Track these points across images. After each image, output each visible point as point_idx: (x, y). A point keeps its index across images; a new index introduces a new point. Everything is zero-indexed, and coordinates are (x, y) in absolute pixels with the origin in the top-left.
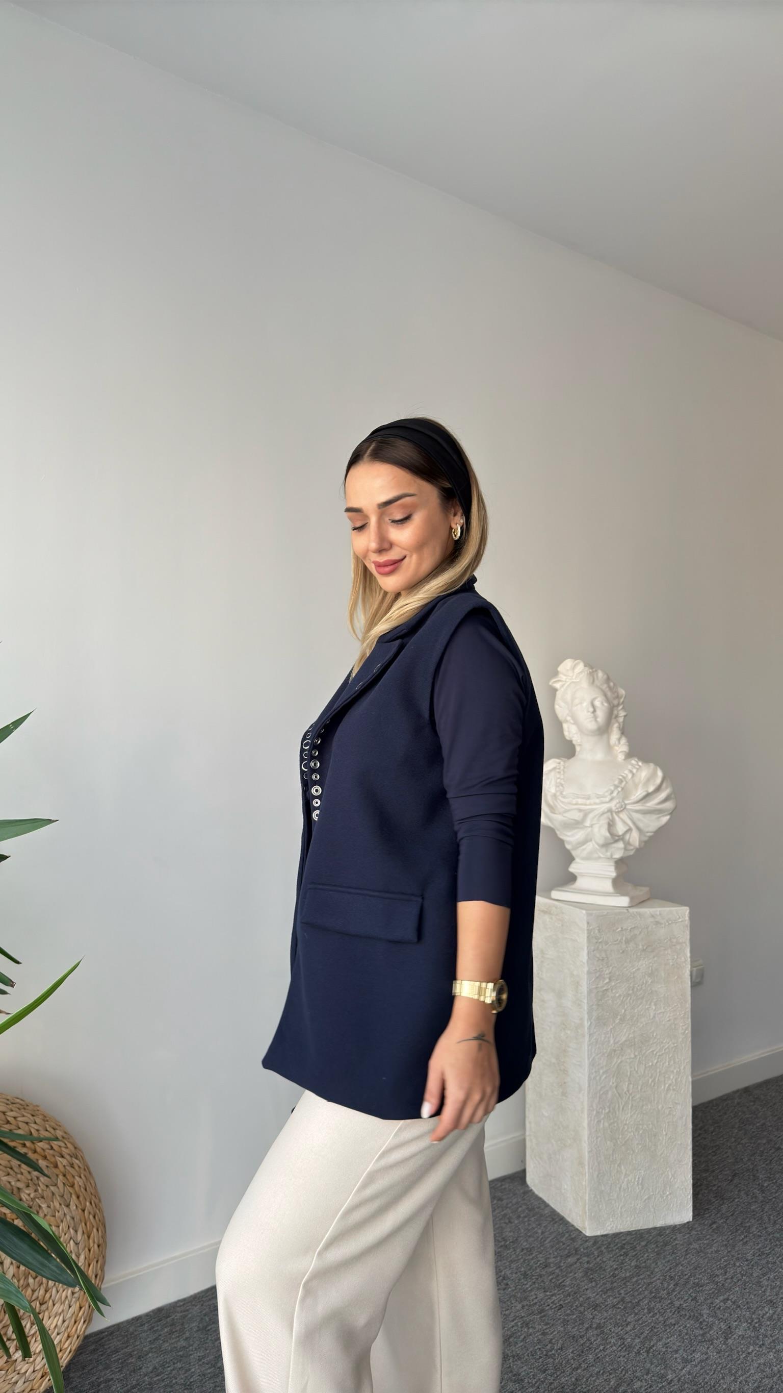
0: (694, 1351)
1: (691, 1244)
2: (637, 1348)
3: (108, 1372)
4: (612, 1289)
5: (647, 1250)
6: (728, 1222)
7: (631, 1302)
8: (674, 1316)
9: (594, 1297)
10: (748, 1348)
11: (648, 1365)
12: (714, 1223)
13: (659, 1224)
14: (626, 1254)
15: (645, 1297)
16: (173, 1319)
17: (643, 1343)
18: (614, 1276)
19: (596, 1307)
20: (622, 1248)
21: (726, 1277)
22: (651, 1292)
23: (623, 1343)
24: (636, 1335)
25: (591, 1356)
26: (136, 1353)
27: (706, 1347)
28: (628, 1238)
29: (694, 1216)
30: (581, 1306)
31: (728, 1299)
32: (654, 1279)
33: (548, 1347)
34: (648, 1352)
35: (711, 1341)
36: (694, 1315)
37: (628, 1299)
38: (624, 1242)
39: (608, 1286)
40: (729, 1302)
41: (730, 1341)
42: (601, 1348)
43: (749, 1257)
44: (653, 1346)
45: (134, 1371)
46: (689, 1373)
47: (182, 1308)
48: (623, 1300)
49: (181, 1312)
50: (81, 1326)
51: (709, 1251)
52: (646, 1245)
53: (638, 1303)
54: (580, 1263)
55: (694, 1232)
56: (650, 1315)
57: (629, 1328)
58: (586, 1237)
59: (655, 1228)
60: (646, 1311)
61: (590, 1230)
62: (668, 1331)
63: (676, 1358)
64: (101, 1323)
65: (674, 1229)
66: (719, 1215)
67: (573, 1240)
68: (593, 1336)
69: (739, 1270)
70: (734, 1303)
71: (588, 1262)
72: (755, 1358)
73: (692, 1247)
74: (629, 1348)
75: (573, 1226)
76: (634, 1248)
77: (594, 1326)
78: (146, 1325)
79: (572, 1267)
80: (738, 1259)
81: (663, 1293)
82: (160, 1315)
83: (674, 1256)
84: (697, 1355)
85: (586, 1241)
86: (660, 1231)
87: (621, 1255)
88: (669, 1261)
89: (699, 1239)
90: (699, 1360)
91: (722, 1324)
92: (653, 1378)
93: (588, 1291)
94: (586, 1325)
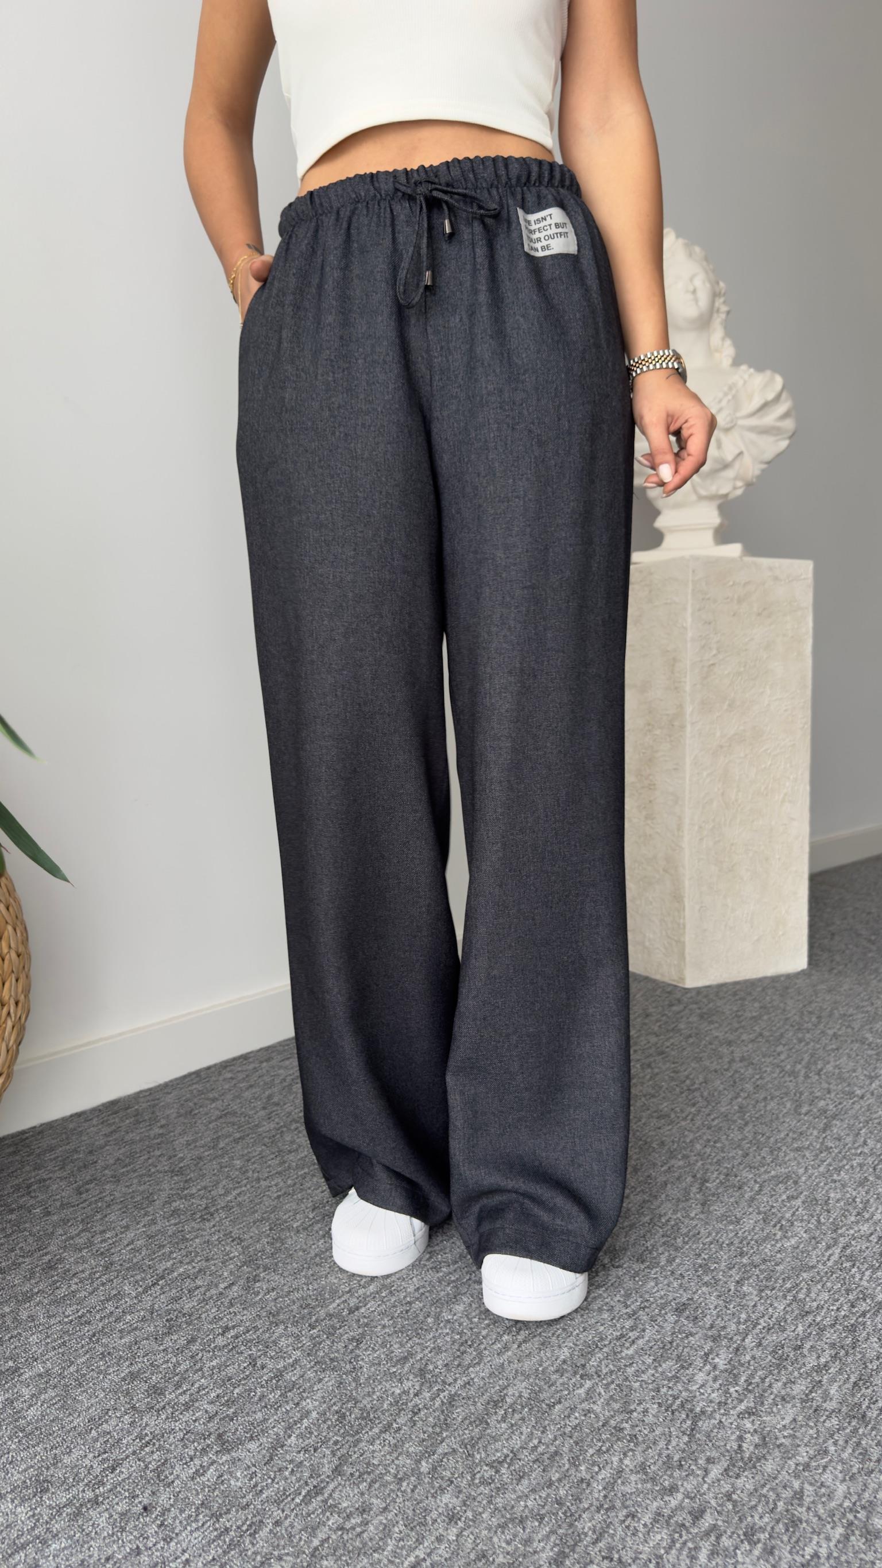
5: (767, 994)
13: (771, 973)
14: (743, 999)
20: (735, 994)
28: (738, 987)
38: (734, 990)
51: (841, 990)
52: (763, 990)
54: (691, 1010)
55: (814, 977)
58: (690, 988)
59: (767, 977)
61: (691, 983)
66: (834, 963)
73: (818, 988)
75: (663, 982)
76: (749, 994)
83: (802, 996)
85: (688, 992)
87: (737, 1000)
88: (798, 1001)
89: (823, 981)
93: (713, 1032)
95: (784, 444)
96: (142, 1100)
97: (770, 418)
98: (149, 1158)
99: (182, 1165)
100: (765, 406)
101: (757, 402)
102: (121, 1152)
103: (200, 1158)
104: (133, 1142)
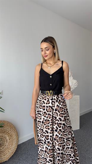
13: (76, 129)
29: (80, 128)
89: (80, 131)
95: (77, 86)
97: (75, 84)
100: (75, 83)
101: (74, 83)
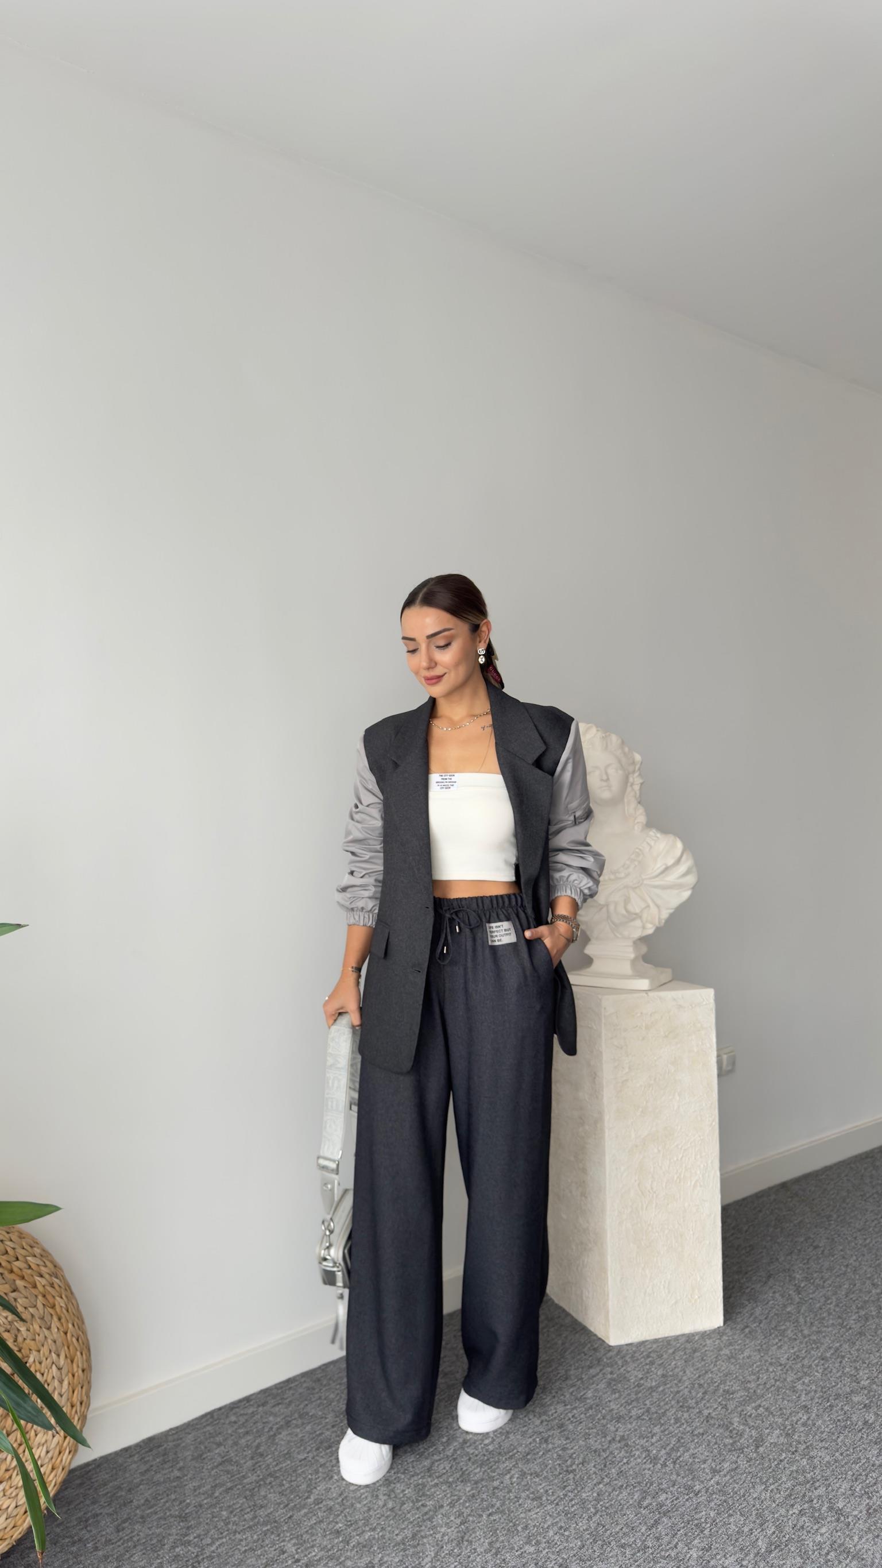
0: (723, 1460)
1: (721, 1349)
2: (663, 1459)
3: (95, 1506)
4: (637, 1400)
5: (674, 1358)
6: (761, 1325)
7: (656, 1413)
8: (703, 1425)
9: (617, 1409)
10: (781, 1455)
11: (674, 1477)
12: (747, 1327)
13: (688, 1329)
14: (652, 1363)
15: (672, 1407)
16: (165, 1449)
17: (669, 1454)
18: (639, 1385)
19: (619, 1419)
20: (648, 1356)
21: (758, 1383)
22: (678, 1402)
23: (649, 1455)
24: (662, 1447)
25: (613, 1470)
26: (125, 1485)
27: (736, 1456)
28: (655, 1346)
29: (726, 1320)
30: (604, 1418)
31: (760, 1406)
32: (681, 1388)
33: (569, 1463)
34: (674, 1463)
35: (741, 1450)
36: (724, 1424)
37: (653, 1410)
38: (650, 1350)
39: (633, 1396)
40: (761, 1409)
41: (761, 1449)
42: (625, 1461)
43: (783, 1361)
44: (680, 1457)
45: (125, 1505)
46: (718, 1483)
47: (176, 1437)
48: (648, 1411)
49: (174, 1441)
50: (66, 1457)
51: (741, 1357)
52: (674, 1353)
53: (664, 1414)
54: (604, 1374)
55: (725, 1338)
56: (678, 1425)
57: (654, 1440)
58: (610, 1346)
59: (683, 1335)
60: (672, 1421)
61: (615, 1339)
62: (696, 1441)
63: (704, 1469)
64: (85, 1456)
65: (705, 1335)
66: (751, 1319)
67: (595, 1350)
68: (617, 1449)
69: (772, 1375)
70: (767, 1409)
71: (611, 1373)
72: (787, 1466)
73: (722, 1353)
74: (655, 1460)
75: (595, 1335)
76: (660, 1357)
77: (618, 1438)
78: (137, 1456)
79: (595, 1379)
80: (771, 1364)
81: (692, 1403)
82: (151, 1444)
83: (703, 1363)
84: (726, 1465)
85: (609, 1351)
86: (689, 1338)
87: (647, 1364)
88: (697, 1369)
89: (731, 1344)
90: (728, 1469)
91: (753, 1431)
92: (679, 1490)
93: (611, 1404)
94: (609, 1438)
96: (170, 1438)
98: (167, 1502)
99: (187, 1511)
102: (150, 1492)
103: (201, 1506)
104: (158, 1484)
